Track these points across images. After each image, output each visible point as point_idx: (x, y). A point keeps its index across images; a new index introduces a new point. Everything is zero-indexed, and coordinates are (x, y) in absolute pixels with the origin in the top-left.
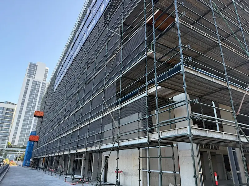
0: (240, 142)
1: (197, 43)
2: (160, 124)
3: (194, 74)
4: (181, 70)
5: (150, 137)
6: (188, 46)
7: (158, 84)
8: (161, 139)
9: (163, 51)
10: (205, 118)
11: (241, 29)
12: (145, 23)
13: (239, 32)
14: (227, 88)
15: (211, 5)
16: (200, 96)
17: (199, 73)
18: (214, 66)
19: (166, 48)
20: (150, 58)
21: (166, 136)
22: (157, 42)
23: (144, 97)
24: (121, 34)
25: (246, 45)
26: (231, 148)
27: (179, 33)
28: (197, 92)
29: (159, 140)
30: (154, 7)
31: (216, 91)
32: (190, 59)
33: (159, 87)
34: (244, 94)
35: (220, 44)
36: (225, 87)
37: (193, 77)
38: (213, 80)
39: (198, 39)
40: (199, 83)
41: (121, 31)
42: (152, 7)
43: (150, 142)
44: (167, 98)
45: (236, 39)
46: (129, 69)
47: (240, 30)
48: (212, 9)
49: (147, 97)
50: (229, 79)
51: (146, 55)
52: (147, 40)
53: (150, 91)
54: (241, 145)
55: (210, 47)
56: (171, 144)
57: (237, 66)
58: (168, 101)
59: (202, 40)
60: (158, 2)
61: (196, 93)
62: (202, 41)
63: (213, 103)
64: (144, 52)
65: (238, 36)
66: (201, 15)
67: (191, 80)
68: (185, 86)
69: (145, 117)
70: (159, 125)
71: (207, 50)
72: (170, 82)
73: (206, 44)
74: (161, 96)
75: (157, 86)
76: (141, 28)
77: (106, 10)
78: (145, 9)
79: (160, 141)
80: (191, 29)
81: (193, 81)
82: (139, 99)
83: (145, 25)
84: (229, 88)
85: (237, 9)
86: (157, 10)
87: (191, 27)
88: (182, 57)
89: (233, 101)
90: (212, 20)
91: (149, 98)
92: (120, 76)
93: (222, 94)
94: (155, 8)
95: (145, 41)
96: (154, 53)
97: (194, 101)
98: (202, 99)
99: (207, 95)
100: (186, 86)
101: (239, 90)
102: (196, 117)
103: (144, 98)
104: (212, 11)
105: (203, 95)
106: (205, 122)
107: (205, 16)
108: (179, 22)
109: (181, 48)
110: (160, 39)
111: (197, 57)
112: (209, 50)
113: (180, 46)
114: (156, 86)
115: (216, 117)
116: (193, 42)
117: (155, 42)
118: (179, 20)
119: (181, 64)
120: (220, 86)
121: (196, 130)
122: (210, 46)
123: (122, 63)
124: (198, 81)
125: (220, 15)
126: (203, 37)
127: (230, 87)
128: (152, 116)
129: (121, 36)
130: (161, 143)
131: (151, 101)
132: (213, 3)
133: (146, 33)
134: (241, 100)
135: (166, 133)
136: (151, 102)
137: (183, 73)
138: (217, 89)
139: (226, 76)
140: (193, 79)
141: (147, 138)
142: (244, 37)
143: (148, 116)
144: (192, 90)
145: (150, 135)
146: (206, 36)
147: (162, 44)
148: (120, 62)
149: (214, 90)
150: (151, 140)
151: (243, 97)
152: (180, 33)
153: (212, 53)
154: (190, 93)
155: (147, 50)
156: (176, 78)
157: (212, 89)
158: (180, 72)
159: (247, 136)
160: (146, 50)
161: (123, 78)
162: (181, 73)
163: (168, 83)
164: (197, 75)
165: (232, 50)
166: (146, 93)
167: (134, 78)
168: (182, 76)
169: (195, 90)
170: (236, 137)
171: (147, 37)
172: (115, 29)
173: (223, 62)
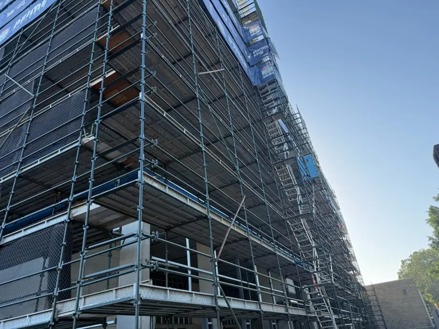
0: (217, 308)
1: (171, 140)
2: (83, 281)
3: (159, 188)
4: (138, 178)
5: (59, 308)
6: (155, 142)
7: (92, 200)
8: (79, 313)
9: (113, 141)
10: (170, 268)
11: (233, 135)
12: (87, 86)
13: (230, 138)
14: (206, 217)
15: (197, 89)
16: (166, 227)
17: (167, 187)
18: (193, 181)
19: (120, 137)
20: (86, 149)
21: (92, 305)
22: (103, 122)
23: (60, 223)
24: (35, 93)
25: (236, 157)
26: (207, 319)
27: (142, 116)
28: (163, 220)
29: (74, 315)
30: (106, 64)
31: (191, 221)
32: (156, 163)
33: (94, 206)
34: (229, 227)
35: (204, 149)
36: (204, 215)
37: (156, 193)
38: (187, 202)
39: (172, 135)
40: (166, 204)
41: (36, 87)
42: (104, 63)
43: (57, 320)
44: (109, 227)
45: (225, 146)
46: (39, 163)
47: (231, 135)
48: (197, 96)
49: (66, 224)
50: (211, 203)
51: (79, 142)
52: (86, 115)
53: (75, 213)
54: (218, 312)
55: (190, 151)
56: (103, 321)
57: (224, 185)
58: (110, 233)
59: (178, 138)
60: (115, 59)
61: (160, 222)
62: (179, 140)
63: (187, 240)
64: (76, 135)
65: (227, 142)
66: (182, 101)
67: (154, 198)
68: (140, 208)
69: (55, 266)
70: (81, 283)
71: (184, 154)
72: (117, 198)
73: (184, 144)
74: (98, 224)
75: (90, 203)
76: (77, 92)
77: (11, 40)
78: (92, 62)
79: (77, 316)
80: (164, 117)
81: (157, 200)
82: (48, 227)
83: (87, 90)
84: (209, 217)
85: (230, 106)
86: (112, 71)
87: (163, 113)
88: (143, 156)
89: (213, 238)
90: (196, 111)
91: (72, 227)
92: (15, 174)
93: (200, 227)
94: (109, 66)
95: (81, 116)
96: (94, 141)
97: (153, 235)
98: (169, 233)
99: (178, 225)
100: (142, 208)
101: (223, 222)
102: (152, 265)
103: (59, 225)
104: (196, 98)
105: (172, 226)
106: (170, 274)
107: (188, 104)
108: (144, 99)
109: (142, 142)
110: (109, 119)
111: (169, 162)
112: (188, 154)
113: (141, 138)
114: (88, 202)
115: (189, 266)
116: (165, 138)
117: (99, 122)
118: (145, 97)
119: (139, 170)
120: (197, 214)
121: (148, 290)
122: (190, 149)
123: (25, 148)
124: (164, 201)
125: (207, 107)
126: (180, 132)
127: (211, 216)
128: (71, 265)
129: (33, 96)
130: (79, 320)
131: (74, 234)
132: (199, 88)
133: (87, 103)
134: (224, 237)
135: (95, 298)
136: (74, 236)
137: (140, 184)
138: (192, 217)
139: (207, 198)
140: (156, 197)
141: (51, 313)
142: (234, 146)
143: (63, 264)
144: (154, 216)
145: (59, 307)
146: (185, 132)
147: (113, 129)
148: (21, 144)
149: (189, 219)
150: (60, 316)
151: (226, 232)
152: (143, 118)
153: (191, 159)
154: (151, 221)
155: (83, 133)
156: (128, 191)
157: (184, 217)
158: (136, 182)
159: (227, 297)
160: (81, 132)
161: (20, 179)
162: (137, 184)
163: (113, 199)
164: (164, 191)
165: (219, 160)
166: (67, 216)
167: (48, 182)
168: (137, 190)
169: (160, 216)
170: (212, 299)
171: (86, 110)
172: (24, 80)
173: (204, 177)
